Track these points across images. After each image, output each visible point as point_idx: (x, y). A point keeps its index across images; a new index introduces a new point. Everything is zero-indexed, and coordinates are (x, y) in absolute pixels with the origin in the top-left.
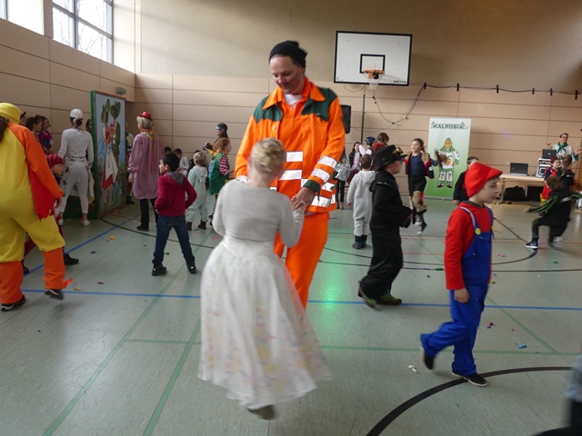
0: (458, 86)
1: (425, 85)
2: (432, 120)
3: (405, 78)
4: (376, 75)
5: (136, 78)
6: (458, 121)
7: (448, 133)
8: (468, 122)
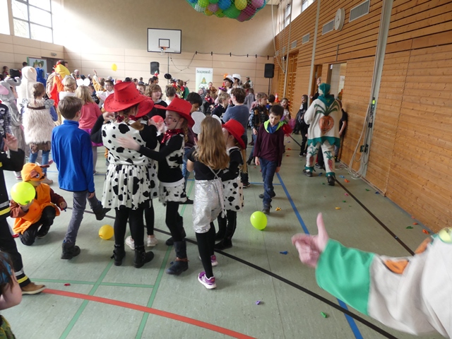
0: (212, 53)
1: (196, 53)
2: (197, 69)
3: (178, 50)
4: (162, 48)
5: (64, 48)
6: (207, 70)
7: (204, 75)
8: (211, 70)
